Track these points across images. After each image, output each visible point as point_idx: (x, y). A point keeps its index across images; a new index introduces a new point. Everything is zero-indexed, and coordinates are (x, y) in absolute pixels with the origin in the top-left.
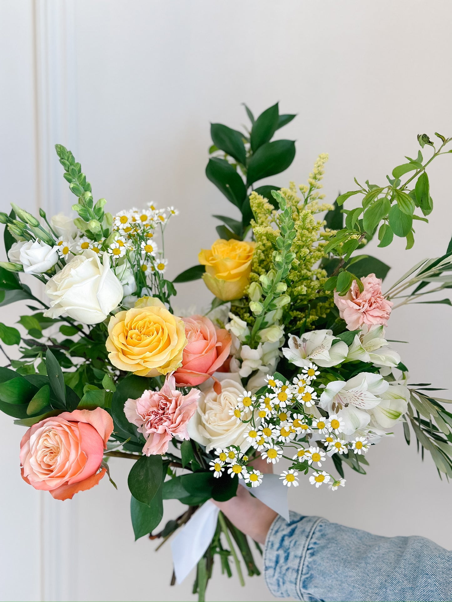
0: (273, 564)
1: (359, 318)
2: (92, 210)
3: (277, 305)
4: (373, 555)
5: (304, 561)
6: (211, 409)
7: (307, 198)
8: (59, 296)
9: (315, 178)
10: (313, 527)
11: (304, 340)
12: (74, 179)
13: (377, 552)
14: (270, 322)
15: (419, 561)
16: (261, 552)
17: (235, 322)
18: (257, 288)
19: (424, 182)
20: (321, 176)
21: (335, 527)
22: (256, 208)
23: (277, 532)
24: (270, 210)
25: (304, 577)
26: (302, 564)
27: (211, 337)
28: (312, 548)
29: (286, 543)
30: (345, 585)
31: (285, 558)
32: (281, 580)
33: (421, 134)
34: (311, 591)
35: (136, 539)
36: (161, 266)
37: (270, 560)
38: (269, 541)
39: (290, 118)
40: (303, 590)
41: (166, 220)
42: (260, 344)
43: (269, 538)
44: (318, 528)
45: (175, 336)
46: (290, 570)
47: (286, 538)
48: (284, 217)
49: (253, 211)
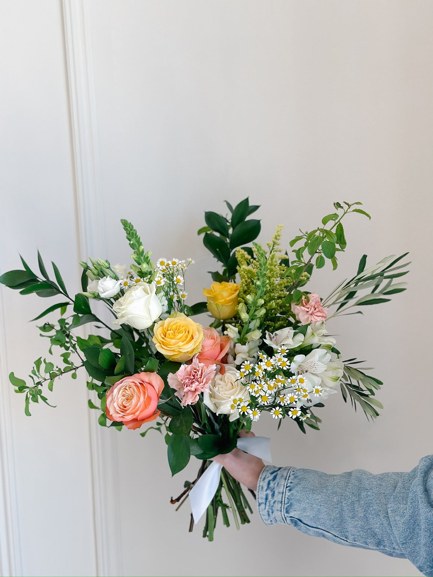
0: (264, 501)
1: (308, 318)
2: (142, 258)
3: (257, 315)
4: (331, 484)
5: (285, 495)
6: (219, 384)
7: (272, 250)
8: (125, 309)
9: (276, 238)
10: (288, 472)
11: (276, 335)
12: (132, 238)
13: (333, 482)
14: (253, 329)
15: (361, 484)
16: (254, 496)
17: (231, 329)
18: (244, 306)
19: (340, 228)
20: (279, 238)
21: (303, 471)
22: (240, 258)
23: (264, 479)
24: (249, 259)
25: (286, 506)
26: (284, 497)
27: (217, 338)
28: (289, 486)
29: (272, 485)
30: (314, 506)
31: (272, 495)
32: (270, 511)
33: (336, 202)
34: (292, 514)
35: (173, 475)
36: (183, 296)
37: (262, 498)
38: (260, 486)
39: (256, 208)
40: (286, 515)
41: (186, 268)
42: (247, 343)
43: (260, 483)
44: (292, 473)
45: (197, 333)
46: (276, 503)
47: (271, 482)
48: (260, 257)
49: (238, 260)
